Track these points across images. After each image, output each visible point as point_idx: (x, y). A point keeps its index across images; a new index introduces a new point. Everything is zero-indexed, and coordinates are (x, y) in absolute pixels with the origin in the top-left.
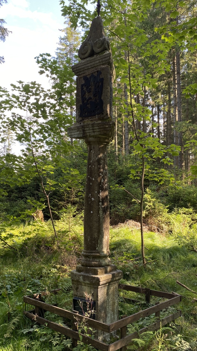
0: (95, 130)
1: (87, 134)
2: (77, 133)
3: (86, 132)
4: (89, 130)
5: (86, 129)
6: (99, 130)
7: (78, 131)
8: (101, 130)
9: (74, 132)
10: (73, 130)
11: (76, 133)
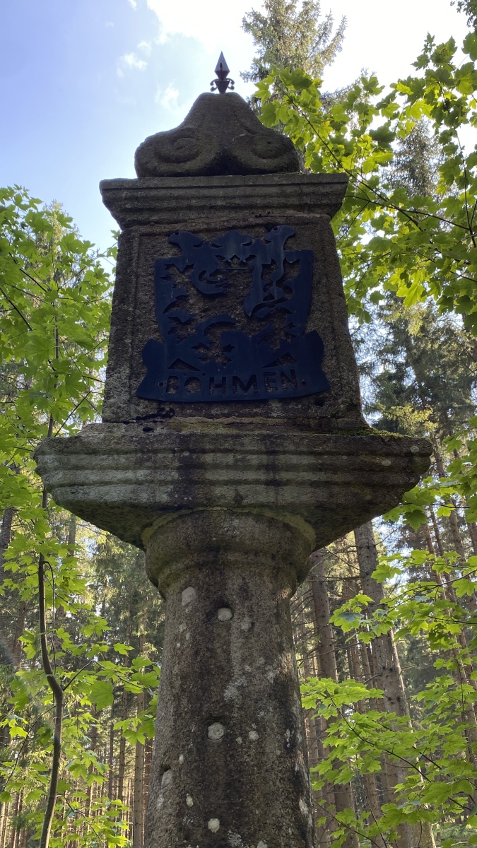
0: (285, 476)
1: (218, 491)
2: (130, 475)
3: (210, 476)
4: (234, 467)
5: (208, 458)
6: (322, 476)
7: (139, 465)
8: (338, 478)
9: (103, 468)
10: (94, 452)
11: (120, 475)
